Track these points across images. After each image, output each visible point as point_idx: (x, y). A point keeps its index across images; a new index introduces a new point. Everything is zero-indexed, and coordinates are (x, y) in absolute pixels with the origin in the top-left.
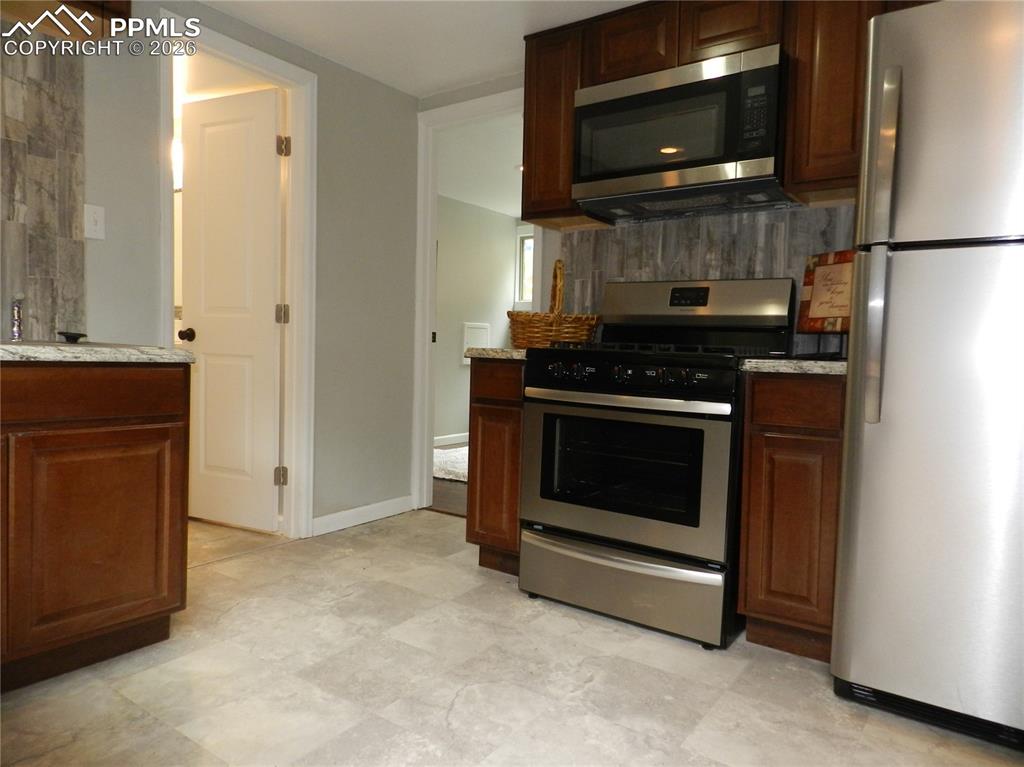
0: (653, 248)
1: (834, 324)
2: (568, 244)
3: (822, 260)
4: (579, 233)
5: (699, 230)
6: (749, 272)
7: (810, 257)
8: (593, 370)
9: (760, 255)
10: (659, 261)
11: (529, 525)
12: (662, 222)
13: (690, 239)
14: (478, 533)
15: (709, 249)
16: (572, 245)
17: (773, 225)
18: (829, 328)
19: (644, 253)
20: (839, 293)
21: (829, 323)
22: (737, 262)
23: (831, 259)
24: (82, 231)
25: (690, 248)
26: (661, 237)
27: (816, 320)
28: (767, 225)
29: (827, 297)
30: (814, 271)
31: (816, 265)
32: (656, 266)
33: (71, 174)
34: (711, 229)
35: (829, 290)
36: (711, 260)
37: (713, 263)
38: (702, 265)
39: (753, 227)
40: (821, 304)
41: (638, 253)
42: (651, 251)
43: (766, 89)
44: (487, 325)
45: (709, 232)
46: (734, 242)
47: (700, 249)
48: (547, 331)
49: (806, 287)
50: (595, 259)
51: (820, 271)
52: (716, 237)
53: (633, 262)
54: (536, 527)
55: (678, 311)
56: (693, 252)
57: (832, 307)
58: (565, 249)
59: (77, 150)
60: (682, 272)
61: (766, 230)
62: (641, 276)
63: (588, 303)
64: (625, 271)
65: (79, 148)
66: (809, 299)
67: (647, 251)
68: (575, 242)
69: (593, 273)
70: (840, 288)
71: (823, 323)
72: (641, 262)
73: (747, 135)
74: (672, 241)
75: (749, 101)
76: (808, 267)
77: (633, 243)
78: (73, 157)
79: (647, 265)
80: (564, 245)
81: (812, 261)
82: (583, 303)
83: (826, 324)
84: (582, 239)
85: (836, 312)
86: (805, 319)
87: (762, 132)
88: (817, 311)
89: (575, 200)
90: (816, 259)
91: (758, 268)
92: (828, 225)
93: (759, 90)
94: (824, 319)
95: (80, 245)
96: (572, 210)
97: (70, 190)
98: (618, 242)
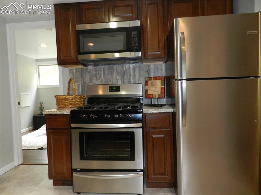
0: (100, 74)
1: (156, 96)
2: (72, 72)
3: (150, 79)
4: (75, 69)
5: (114, 69)
6: (129, 81)
7: (146, 78)
8: (96, 116)
9: (132, 77)
10: (103, 78)
11: (75, 170)
12: (103, 67)
13: (112, 72)
14: (54, 176)
15: (117, 75)
16: (73, 72)
17: (134, 69)
18: (154, 97)
19: (98, 76)
20: (156, 88)
21: (154, 96)
22: (126, 78)
23: (152, 79)
25: (112, 74)
26: (103, 71)
27: (150, 95)
28: (133, 69)
29: (153, 89)
30: (148, 82)
31: (148, 80)
32: (102, 79)
34: (118, 69)
35: (153, 87)
36: (118, 78)
37: (119, 79)
38: (116, 80)
39: (129, 69)
40: (151, 90)
41: (96, 76)
42: (100, 75)
43: (137, 32)
44: (29, 93)
45: (117, 70)
46: (124, 74)
47: (115, 75)
48: (71, 102)
49: (146, 86)
50: (81, 77)
51: (149, 82)
52: (119, 71)
53: (95, 78)
54: (78, 170)
55: (111, 93)
56: (113, 76)
57: (155, 91)
58: (71, 74)
60: (110, 81)
61: (133, 70)
62: (97, 83)
63: (80, 91)
64: (92, 81)
66: (147, 89)
67: (99, 75)
68: (74, 72)
69: (81, 82)
70: (156, 86)
71: (152, 96)
72: (97, 78)
73: (133, 45)
74: (107, 73)
75: (133, 35)
76: (146, 81)
77: (94, 73)
79: (99, 79)
80: (70, 73)
81: (147, 79)
82: (79, 91)
83: (153, 96)
84: (76, 71)
85: (156, 93)
86: (147, 94)
87: (137, 44)
88: (150, 92)
89: (79, 60)
90: (148, 79)
91: (132, 81)
92: (149, 69)
93: (136, 32)
94: (153, 95)
96: (77, 62)
98: (89, 72)
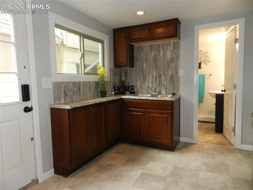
24: (179, 75)
33: (177, 65)
59: (178, 60)
65: (179, 60)
78: (178, 62)
95: (179, 77)
97: (177, 67)
